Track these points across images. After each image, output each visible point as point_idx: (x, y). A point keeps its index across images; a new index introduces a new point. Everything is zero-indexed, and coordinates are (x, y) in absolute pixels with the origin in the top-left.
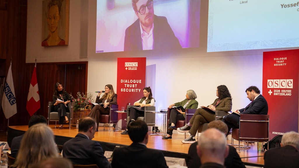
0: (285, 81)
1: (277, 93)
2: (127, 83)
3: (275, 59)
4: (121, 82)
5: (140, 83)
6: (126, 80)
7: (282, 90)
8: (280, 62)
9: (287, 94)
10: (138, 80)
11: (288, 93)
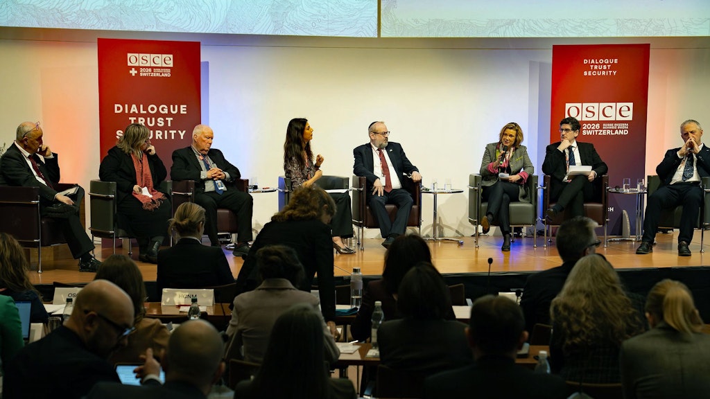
0: (614, 108)
1: (591, 129)
2: (138, 115)
3: (585, 61)
4: (116, 111)
5: (182, 112)
6: (134, 106)
7: (604, 125)
8: (600, 68)
9: (616, 132)
10: (176, 106)
11: (621, 130)
